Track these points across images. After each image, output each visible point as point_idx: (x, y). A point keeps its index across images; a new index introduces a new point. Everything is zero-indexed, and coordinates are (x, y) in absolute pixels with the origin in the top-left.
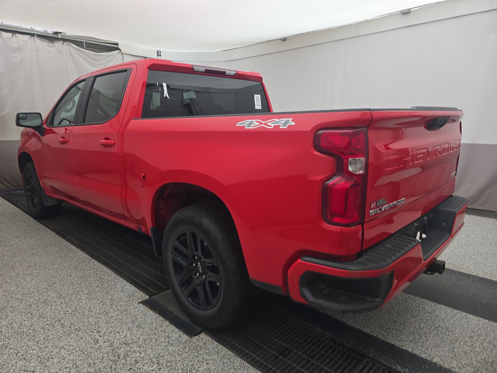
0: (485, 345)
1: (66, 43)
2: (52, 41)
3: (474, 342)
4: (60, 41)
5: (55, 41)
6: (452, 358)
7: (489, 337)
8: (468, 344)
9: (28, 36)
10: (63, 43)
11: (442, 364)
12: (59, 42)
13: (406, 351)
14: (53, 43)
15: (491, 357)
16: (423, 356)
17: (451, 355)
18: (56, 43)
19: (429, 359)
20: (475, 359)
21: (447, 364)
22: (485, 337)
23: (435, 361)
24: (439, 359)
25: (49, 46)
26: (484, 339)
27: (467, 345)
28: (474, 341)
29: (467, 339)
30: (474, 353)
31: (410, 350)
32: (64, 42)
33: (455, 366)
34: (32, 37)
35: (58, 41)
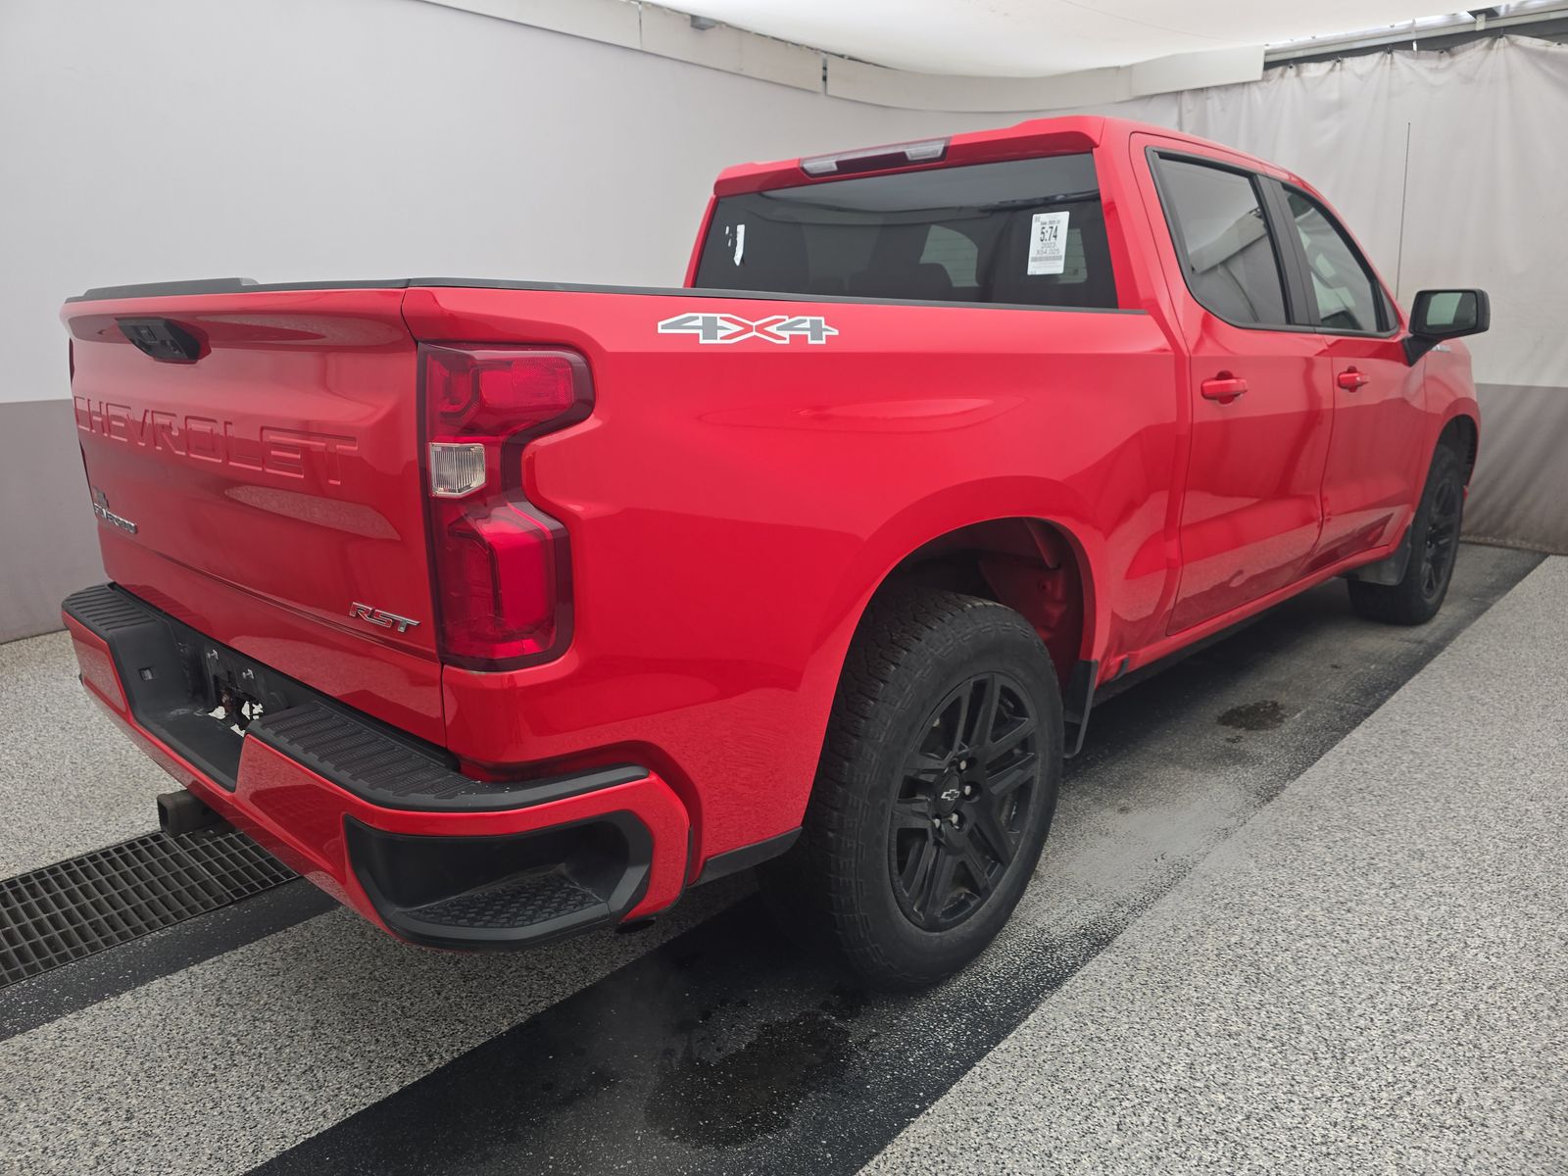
0: (76, 1132)
1: (1502, 42)
2: (1448, 50)
3: (106, 1110)
4: (1477, 42)
5: (1459, 48)
6: (105, 1030)
7: (92, 1163)
8: (113, 1090)
9: (1375, 57)
10: (1490, 47)
11: (106, 1004)
12: (1474, 47)
13: (197, 962)
14: (1452, 55)
15: (30, 1114)
16: (157, 984)
17: (113, 1035)
18: (1463, 51)
19: (142, 989)
20: (59, 1075)
21: (97, 1012)
22: (98, 1151)
23: (127, 996)
24: (124, 1007)
25: (1436, 70)
26: (94, 1145)
27: (112, 1085)
28: (112, 1113)
29: (134, 1101)
30: (75, 1084)
31: (195, 968)
32: (1495, 40)
33: (77, 1024)
34: (1389, 56)
35: (1472, 43)
